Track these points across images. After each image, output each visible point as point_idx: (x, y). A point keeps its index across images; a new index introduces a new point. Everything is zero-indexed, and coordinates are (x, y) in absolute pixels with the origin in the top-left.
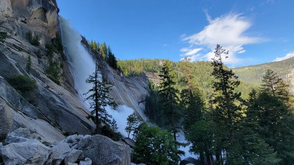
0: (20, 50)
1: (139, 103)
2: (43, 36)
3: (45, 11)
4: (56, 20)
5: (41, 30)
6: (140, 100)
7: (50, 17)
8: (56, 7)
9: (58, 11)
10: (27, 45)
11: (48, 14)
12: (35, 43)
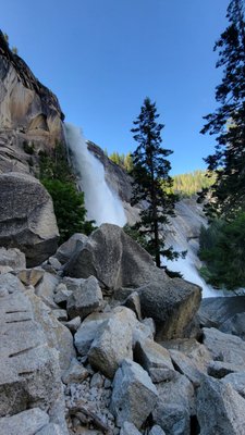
0: (12, 157)
1: (189, 239)
2: (41, 145)
3: (45, 117)
4: (59, 127)
5: (40, 139)
6: (191, 235)
7: (53, 124)
8: (59, 110)
9: (62, 117)
10: (20, 153)
11: (49, 121)
12: (29, 151)
